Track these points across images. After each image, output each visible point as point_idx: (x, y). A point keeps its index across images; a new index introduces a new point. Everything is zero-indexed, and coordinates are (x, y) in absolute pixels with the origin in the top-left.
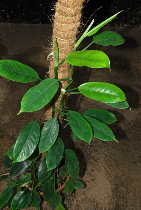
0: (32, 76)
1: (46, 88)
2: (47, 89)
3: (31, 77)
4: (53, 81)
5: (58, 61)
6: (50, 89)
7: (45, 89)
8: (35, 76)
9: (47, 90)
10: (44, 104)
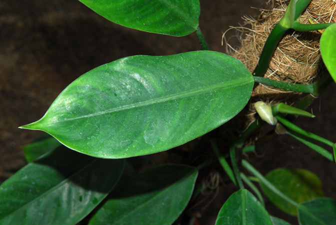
0: (172, 6)
1: (193, 86)
2: (192, 93)
3: (163, 13)
4: (238, 75)
5: (303, 13)
6: (204, 99)
7: (183, 89)
8: (181, 13)
9: (189, 99)
10: (143, 145)
